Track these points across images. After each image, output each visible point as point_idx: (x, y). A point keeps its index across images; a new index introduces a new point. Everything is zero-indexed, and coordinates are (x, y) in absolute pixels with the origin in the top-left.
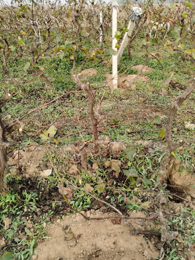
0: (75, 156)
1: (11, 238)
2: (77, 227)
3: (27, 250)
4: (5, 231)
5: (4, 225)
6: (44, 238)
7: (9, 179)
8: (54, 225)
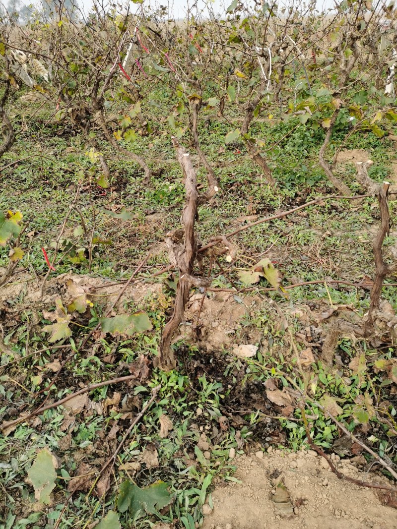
0: (310, 331)
1: (168, 457)
2: (297, 481)
3: (194, 491)
4: (160, 439)
5: (159, 428)
6: (228, 478)
8: (250, 460)
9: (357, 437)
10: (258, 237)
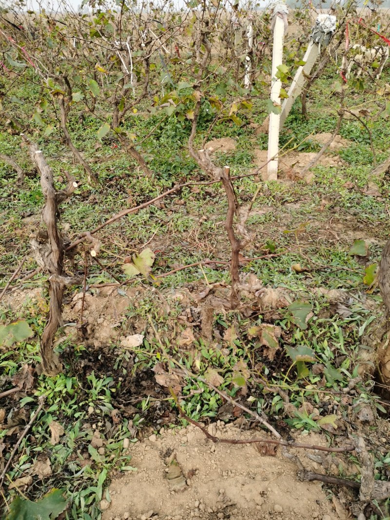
0: (190, 311)
1: (62, 462)
2: (188, 454)
3: (91, 489)
4: (51, 447)
5: (50, 436)
6: (123, 468)
7: (64, 347)
8: (144, 445)
9: (237, 401)
10: (140, 229)
